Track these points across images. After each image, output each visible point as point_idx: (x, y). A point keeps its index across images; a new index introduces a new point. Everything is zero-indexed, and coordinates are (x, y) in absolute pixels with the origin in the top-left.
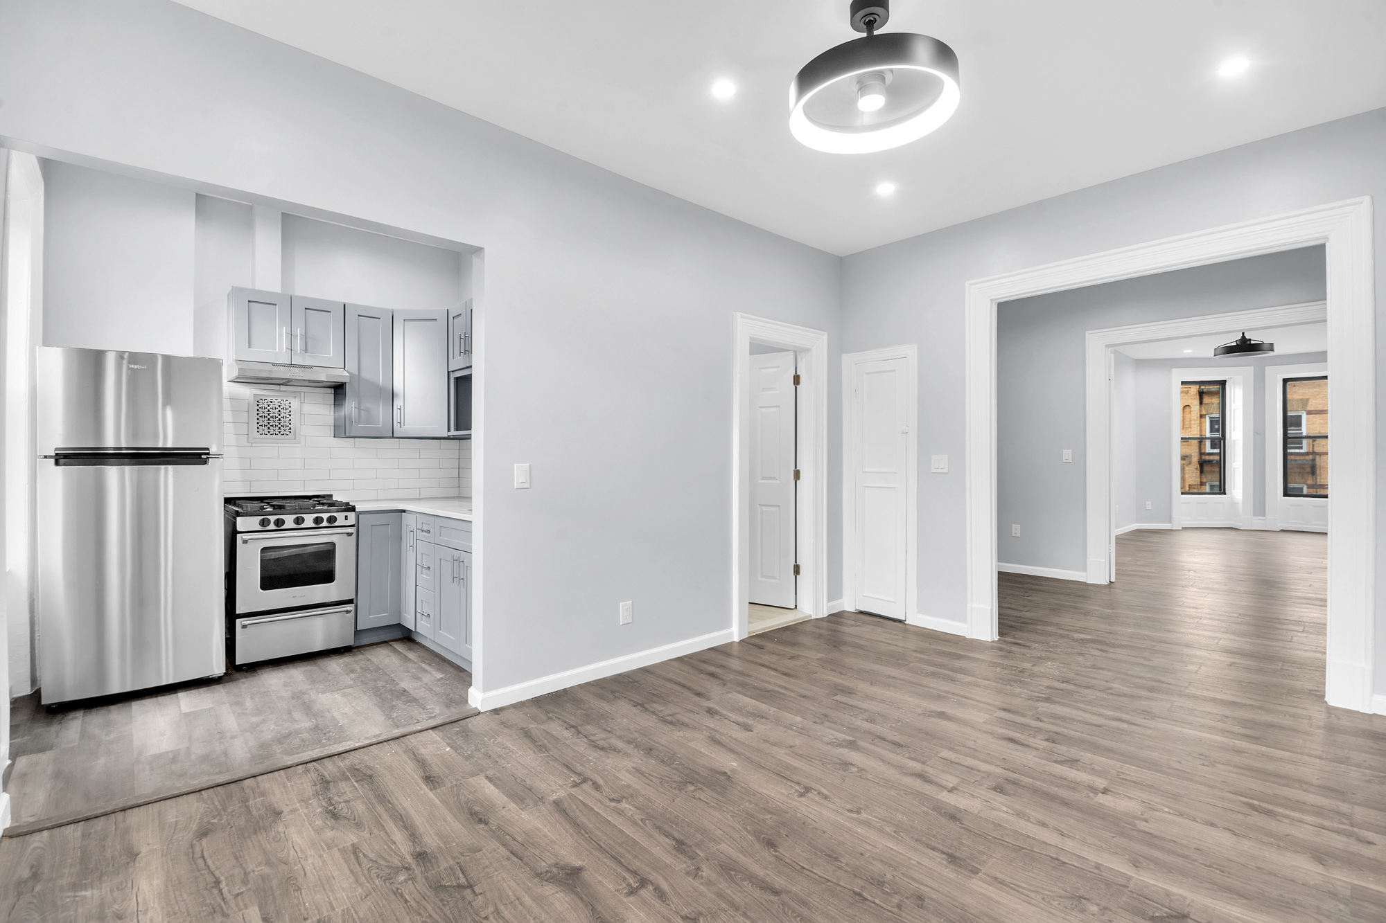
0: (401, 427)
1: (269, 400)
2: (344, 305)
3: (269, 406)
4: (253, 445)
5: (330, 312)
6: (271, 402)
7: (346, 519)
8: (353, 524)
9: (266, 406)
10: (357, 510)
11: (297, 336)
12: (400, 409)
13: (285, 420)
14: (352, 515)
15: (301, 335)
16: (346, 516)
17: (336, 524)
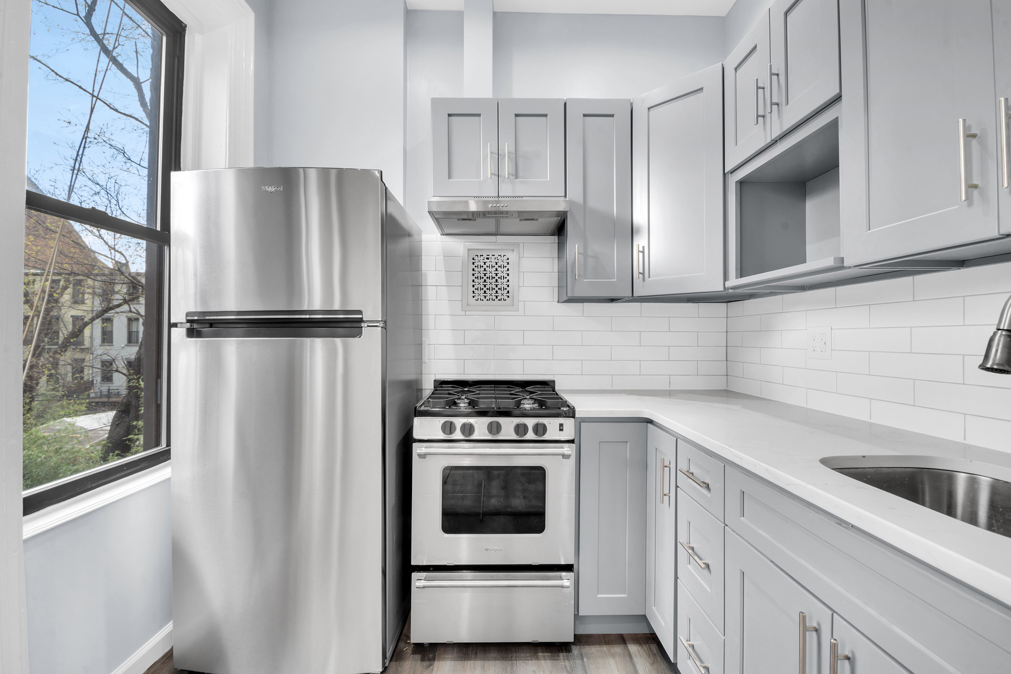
0: (644, 280)
1: (485, 256)
2: (565, 104)
3: (485, 264)
4: (467, 313)
5: (546, 115)
6: (488, 259)
7: (561, 430)
8: (571, 438)
9: (482, 264)
10: (577, 415)
11: (505, 156)
12: (643, 252)
13: (502, 281)
14: (569, 423)
15: (509, 153)
16: (561, 425)
17: (546, 437)
